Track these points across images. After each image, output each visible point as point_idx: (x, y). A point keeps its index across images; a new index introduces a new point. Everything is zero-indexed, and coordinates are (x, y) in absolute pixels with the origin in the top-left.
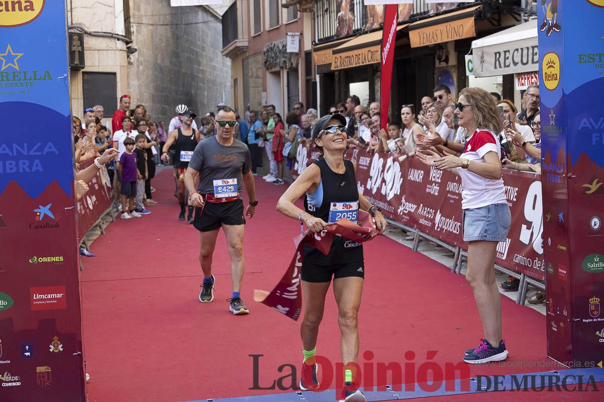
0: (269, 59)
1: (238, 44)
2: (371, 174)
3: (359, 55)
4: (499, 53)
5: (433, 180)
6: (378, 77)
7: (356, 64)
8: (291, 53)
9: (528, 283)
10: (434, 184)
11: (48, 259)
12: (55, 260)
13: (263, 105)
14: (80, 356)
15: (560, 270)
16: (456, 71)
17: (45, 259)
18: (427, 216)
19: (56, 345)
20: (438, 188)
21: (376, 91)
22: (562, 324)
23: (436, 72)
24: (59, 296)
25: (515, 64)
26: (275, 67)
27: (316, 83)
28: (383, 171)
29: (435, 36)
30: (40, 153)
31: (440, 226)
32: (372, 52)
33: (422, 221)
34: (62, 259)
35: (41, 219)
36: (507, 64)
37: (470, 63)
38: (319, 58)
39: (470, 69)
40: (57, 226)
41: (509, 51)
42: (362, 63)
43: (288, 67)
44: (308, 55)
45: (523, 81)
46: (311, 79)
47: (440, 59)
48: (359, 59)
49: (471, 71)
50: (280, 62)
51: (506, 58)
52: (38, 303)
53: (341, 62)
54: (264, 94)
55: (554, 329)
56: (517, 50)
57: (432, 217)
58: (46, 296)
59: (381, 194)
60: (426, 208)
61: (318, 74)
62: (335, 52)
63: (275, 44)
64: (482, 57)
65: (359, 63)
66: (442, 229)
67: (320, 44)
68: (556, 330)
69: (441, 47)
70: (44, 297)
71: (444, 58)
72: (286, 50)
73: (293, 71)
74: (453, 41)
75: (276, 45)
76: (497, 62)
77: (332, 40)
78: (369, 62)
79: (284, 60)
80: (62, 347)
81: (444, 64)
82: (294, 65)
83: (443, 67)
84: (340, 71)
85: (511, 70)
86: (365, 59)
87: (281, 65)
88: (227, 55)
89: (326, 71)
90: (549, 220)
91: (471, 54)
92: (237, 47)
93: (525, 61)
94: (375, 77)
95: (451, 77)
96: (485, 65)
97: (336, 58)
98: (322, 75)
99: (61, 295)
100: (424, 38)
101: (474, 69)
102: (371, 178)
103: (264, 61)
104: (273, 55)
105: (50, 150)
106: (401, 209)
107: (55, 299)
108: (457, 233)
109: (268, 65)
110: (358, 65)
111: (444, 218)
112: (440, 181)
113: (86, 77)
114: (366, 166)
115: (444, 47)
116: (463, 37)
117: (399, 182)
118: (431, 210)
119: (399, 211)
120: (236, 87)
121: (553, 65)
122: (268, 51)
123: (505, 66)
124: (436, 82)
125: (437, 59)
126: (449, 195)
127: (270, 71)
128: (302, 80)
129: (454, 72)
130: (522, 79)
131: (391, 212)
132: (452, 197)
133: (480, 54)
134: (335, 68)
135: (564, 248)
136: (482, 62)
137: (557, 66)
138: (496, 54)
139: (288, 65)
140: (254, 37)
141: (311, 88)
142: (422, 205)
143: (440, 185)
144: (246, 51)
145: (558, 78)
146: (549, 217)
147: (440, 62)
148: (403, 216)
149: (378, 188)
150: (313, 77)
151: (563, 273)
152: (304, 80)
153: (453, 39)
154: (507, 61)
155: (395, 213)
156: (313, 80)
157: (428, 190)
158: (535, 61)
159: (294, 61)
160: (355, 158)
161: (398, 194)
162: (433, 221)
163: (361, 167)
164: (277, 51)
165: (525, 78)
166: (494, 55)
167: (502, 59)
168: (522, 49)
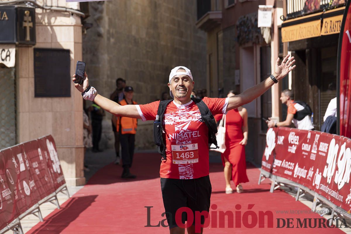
0: (242, 34)
1: (211, 17)
2: (328, 162)
26: (248, 42)
28: (337, 158)
38: (287, 35)
43: (260, 43)
44: (280, 30)
50: (252, 37)
54: (237, 72)
59: (334, 182)
61: (290, 50)
63: (247, 18)
67: (288, 19)
72: (257, 24)
73: (266, 48)
75: (249, 19)
77: (299, 15)
79: (257, 34)
82: (267, 41)
87: (254, 41)
88: (201, 28)
89: (297, 48)
92: (210, 20)
98: (294, 52)
102: (327, 165)
103: (237, 36)
104: (246, 29)
106: (349, 197)
109: (241, 41)
113: (38, 54)
114: (324, 152)
119: (347, 200)
122: (241, 24)
127: (244, 46)
140: (228, 9)
144: (220, 24)
149: (332, 177)
159: (266, 36)
161: (348, 182)
163: (320, 153)
164: (250, 25)
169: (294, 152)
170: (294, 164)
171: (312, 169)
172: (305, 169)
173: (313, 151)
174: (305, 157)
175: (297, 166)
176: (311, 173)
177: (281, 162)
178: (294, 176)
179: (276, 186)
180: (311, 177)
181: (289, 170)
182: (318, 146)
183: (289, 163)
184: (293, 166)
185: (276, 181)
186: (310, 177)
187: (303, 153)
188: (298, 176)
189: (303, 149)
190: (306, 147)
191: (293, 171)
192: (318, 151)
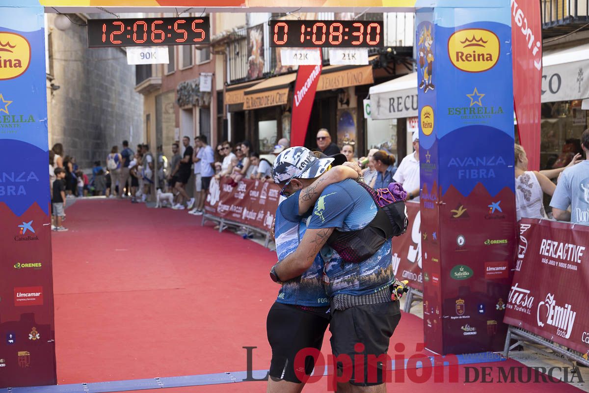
0: (182, 97)
1: (153, 82)
3: (269, 96)
6: (285, 116)
7: (265, 104)
8: (204, 93)
9: (413, 295)
11: (29, 265)
12: (34, 266)
14: (53, 343)
15: (434, 278)
16: (356, 113)
17: (27, 265)
19: (34, 334)
21: (283, 129)
22: (435, 321)
23: (338, 113)
24: (38, 294)
26: (187, 104)
27: (226, 121)
29: (337, 82)
30: (24, 181)
32: (280, 95)
34: (40, 265)
35: (24, 233)
36: (400, 109)
37: (368, 107)
38: (230, 98)
39: (368, 112)
40: (37, 239)
41: (401, 98)
42: (271, 104)
43: (200, 105)
44: (220, 94)
45: (414, 124)
46: (222, 117)
47: (342, 102)
48: (268, 100)
49: (369, 114)
50: (193, 100)
51: (399, 104)
52: (21, 300)
53: (252, 103)
54: (177, 130)
55: (429, 325)
56: (408, 97)
58: (27, 295)
61: (229, 112)
62: (246, 93)
63: (188, 84)
64: (379, 102)
65: (268, 104)
67: (232, 85)
68: (430, 326)
69: (342, 91)
70: (25, 295)
71: (345, 101)
72: (199, 88)
73: (205, 109)
74: (353, 87)
76: (392, 107)
77: (243, 81)
78: (277, 103)
79: (197, 98)
80: (39, 336)
81: (345, 106)
82: (206, 103)
83: (344, 109)
84: (250, 111)
85: (404, 114)
86: (273, 101)
87: (194, 103)
88: (140, 92)
89: (236, 110)
90: (426, 238)
91: (369, 98)
92: (151, 85)
93: (415, 106)
94: (282, 117)
95: (351, 118)
96: (381, 109)
97: (247, 99)
98: (233, 113)
99: (39, 293)
100: (327, 83)
101: (371, 113)
103: (177, 98)
104: (186, 93)
105: (32, 178)
107: (34, 297)
109: (181, 102)
110: (267, 106)
114: (275, 198)
115: (345, 91)
116: (363, 83)
120: (149, 122)
121: (428, 115)
122: (181, 89)
123: (398, 111)
124: (338, 122)
125: (340, 101)
127: (183, 108)
128: (213, 117)
129: (354, 113)
130: (413, 122)
133: (377, 99)
134: (247, 107)
135: (436, 260)
136: (379, 106)
137: (432, 116)
138: (390, 99)
139: (201, 103)
140: (168, 76)
141: (223, 124)
144: (159, 89)
145: (433, 126)
146: (425, 236)
147: (342, 104)
150: (224, 115)
151: (436, 281)
152: (216, 117)
153: (352, 85)
154: (400, 106)
156: (225, 118)
159: (206, 99)
160: (265, 190)
163: (270, 199)
164: (190, 89)
165: (415, 122)
166: (389, 101)
167: (395, 104)
168: (413, 96)
169: (242, 198)
170: (242, 208)
171: (262, 212)
172: (254, 212)
173: (262, 197)
174: (253, 202)
175: (245, 210)
176: (261, 216)
177: (228, 207)
178: (243, 218)
179: (224, 226)
180: (262, 218)
181: (238, 213)
182: (268, 193)
183: (237, 207)
184: (241, 210)
185: (224, 223)
186: (260, 219)
187: (252, 198)
188: (246, 218)
189: (251, 195)
190: (254, 194)
191: (241, 214)
192: (268, 197)
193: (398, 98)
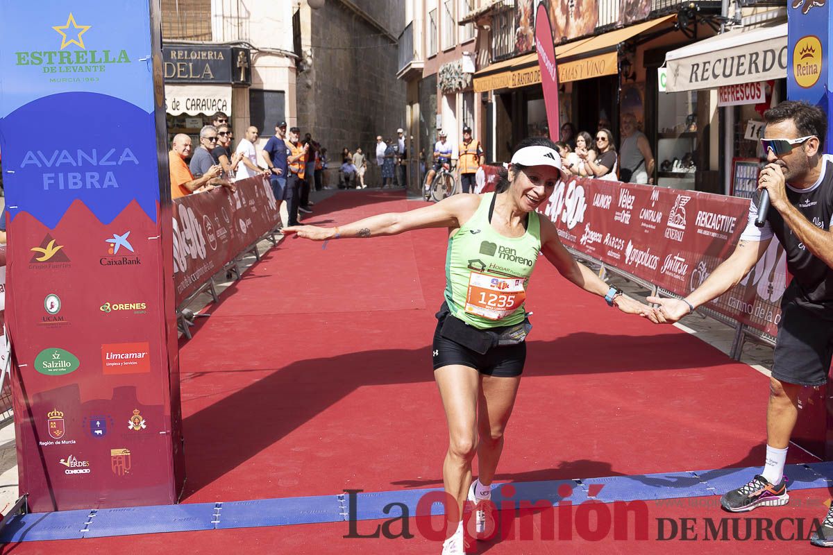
0: (444, 80)
1: (413, 66)
4: (698, 65)
5: (623, 206)
7: (535, 81)
8: (467, 74)
9: (747, 335)
10: (624, 211)
11: (126, 307)
12: (134, 308)
13: (437, 128)
16: (645, 87)
17: (121, 307)
18: (615, 247)
19: (137, 421)
20: (630, 216)
24: (140, 356)
25: (715, 76)
26: (450, 88)
27: (492, 104)
28: (564, 196)
30: (114, 163)
31: (632, 259)
33: (610, 253)
34: (144, 306)
35: (116, 252)
36: (705, 77)
37: (663, 77)
39: (664, 84)
40: (138, 262)
41: (709, 62)
43: (463, 89)
45: (726, 96)
46: (487, 100)
47: (626, 76)
49: (664, 86)
50: (455, 83)
51: (704, 71)
52: (113, 364)
53: (519, 80)
54: (439, 117)
55: (799, 406)
56: (720, 60)
57: (621, 249)
58: (123, 356)
59: (562, 221)
60: (614, 238)
61: (494, 94)
62: (513, 69)
63: (450, 65)
64: (677, 70)
65: (539, 80)
66: (634, 263)
67: (497, 62)
69: (627, 62)
70: (121, 357)
71: (631, 75)
72: (462, 70)
73: (469, 94)
75: (452, 66)
76: (694, 75)
77: (510, 57)
79: (459, 80)
80: (145, 424)
81: (630, 81)
82: (470, 86)
83: (629, 85)
87: (457, 86)
89: (502, 91)
91: (665, 66)
92: (412, 69)
93: (728, 72)
96: (679, 78)
97: (514, 75)
98: (499, 95)
99: (143, 354)
101: (668, 84)
102: (550, 203)
103: (439, 83)
104: (449, 76)
105: (127, 159)
106: (584, 238)
107: (134, 360)
108: (655, 269)
109: (443, 86)
110: (537, 82)
111: (637, 251)
112: (631, 207)
113: (253, 95)
117: (582, 208)
118: (620, 240)
119: (582, 240)
121: (811, 53)
122: (443, 72)
123: (702, 79)
125: (624, 75)
126: (643, 224)
127: (445, 92)
128: (478, 100)
129: (642, 89)
130: (725, 93)
131: (573, 242)
132: (647, 226)
133: (675, 66)
134: (513, 86)
136: (677, 75)
138: (693, 66)
139: (464, 87)
140: (430, 59)
141: (487, 109)
142: (609, 234)
143: (631, 212)
144: (421, 73)
145: (819, 71)
147: (626, 79)
148: (587, 246)
149: (558, 216)
150: (489, 98)
152: (480, 102)
154: (705, 73)
155: (577, 243)
156: (489, 101)
157: (616, 218)
158: (740, 72)
159: (469, 81)
161: (581, 221)
162: (623, 253)
164: (453, 71)
165: (729, 93)
166: (691, 67)
167: (700, 72)
168: (726, 60)
193: (705, 63)
